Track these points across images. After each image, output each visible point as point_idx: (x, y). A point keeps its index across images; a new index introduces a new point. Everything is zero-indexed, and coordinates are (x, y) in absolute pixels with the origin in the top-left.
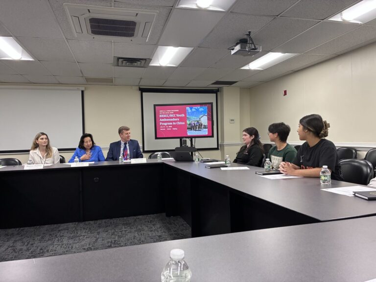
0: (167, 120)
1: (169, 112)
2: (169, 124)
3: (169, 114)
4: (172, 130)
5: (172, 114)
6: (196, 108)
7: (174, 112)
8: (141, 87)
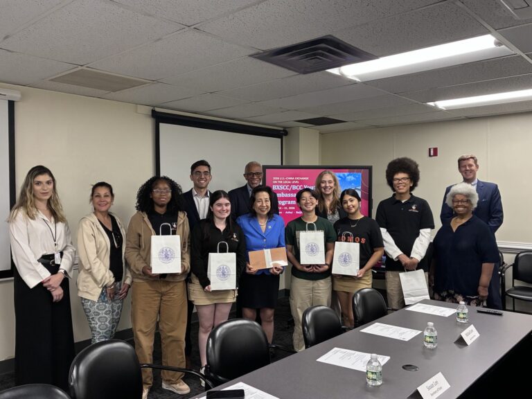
0: (286, 195)
1: (291, 180)
2: (289, 203)
3: (290, 184)
4: (294, 214)
5: (296, 184)
6: (341, 174)
7: (299, 181)
8: (158, 110)
